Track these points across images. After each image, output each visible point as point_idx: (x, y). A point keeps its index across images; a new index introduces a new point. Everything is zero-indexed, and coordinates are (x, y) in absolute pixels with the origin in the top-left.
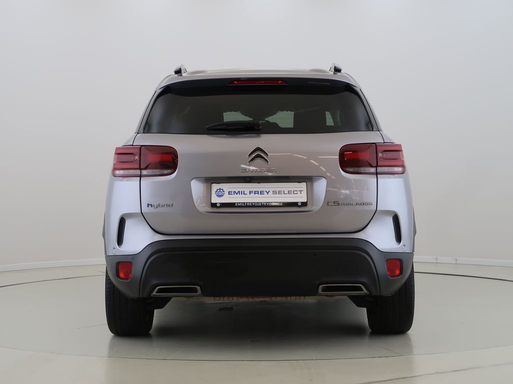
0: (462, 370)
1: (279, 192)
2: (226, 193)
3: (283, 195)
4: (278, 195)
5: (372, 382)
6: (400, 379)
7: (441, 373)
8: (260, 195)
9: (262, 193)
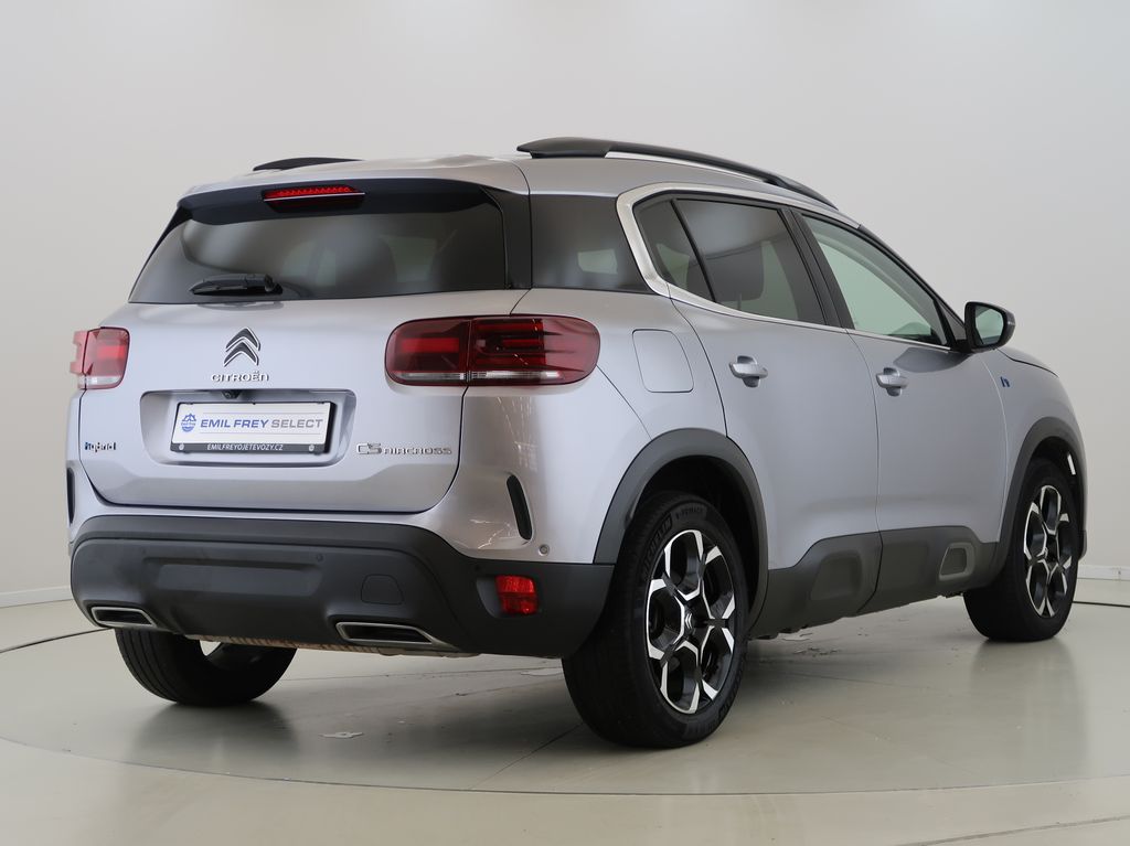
0: (1115, 819)
1: (284, 424)
2: (198, 423)
3: (289, 430)
4: (279, 429)
5: (931, 843)
6: (972, 837)
7: (1065, 825)
8: (251, 429)
9: (254, 424)
